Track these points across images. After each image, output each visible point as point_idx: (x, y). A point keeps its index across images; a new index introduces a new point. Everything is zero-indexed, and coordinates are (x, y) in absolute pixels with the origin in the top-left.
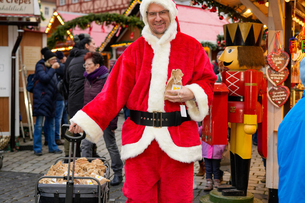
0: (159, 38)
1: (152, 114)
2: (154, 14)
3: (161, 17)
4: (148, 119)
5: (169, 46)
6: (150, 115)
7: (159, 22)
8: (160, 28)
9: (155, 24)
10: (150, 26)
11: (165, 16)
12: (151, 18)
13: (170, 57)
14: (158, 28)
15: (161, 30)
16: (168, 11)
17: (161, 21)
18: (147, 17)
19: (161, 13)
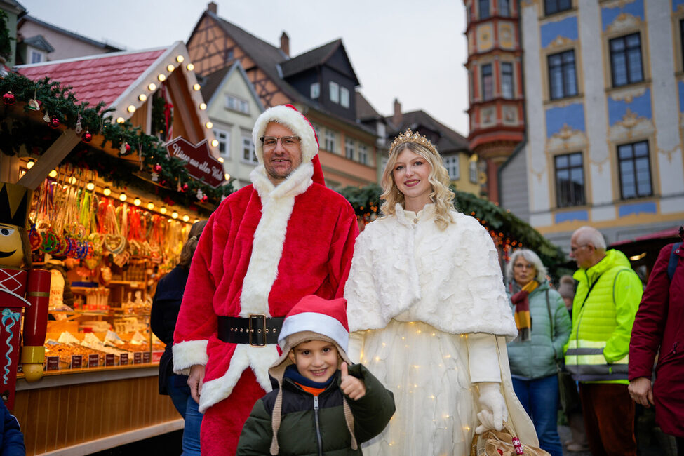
0: (276, 185)
1: (247, 320)
2: (272, 142)
3: (284, 148)
4: (242, 330)
5: (291, 202)
6: (244, 322)
7: (279, 156)
8: (281, 166)
9: (273, 161)
10: (266, 164)
11: (292, 149)
12: (268, 149)
13: (290, 222)
14: (278, 166)
15: (281, 171)
16: (299, 139)
17: (283, 153)
18: (262, 146)
19: (286, 141)
